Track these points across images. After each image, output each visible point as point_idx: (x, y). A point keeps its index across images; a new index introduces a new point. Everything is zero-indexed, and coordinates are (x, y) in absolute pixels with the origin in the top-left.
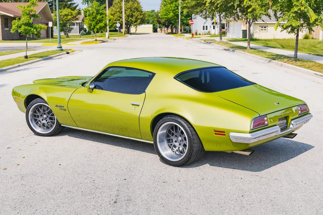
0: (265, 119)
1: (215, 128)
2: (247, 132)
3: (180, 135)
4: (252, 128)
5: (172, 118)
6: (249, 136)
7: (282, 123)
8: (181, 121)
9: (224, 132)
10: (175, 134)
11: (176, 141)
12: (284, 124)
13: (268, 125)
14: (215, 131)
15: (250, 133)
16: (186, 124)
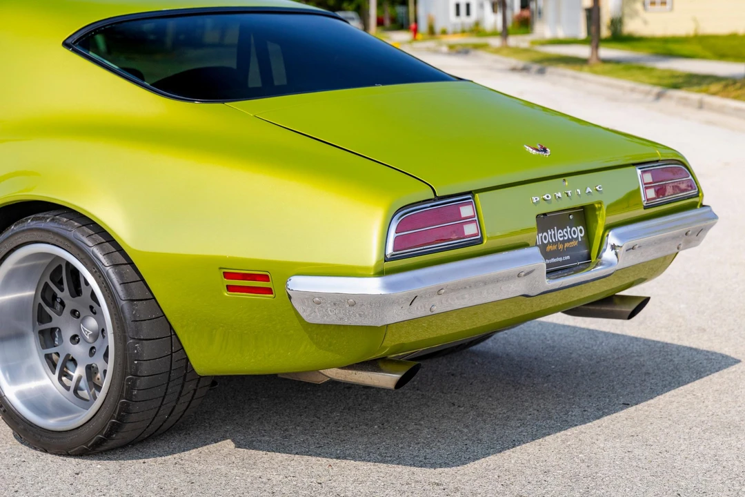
0: (466, 211)
1: (224, 259)
2: (367, 268)
3: (91, 308)
4: (390, 250)
5: (42, 225)
6: (373, 286)
7: (563, 242)
8: (80, 235)
9: (265, 278)
10: (71, 303)
11: (75, 339)
12: (574, 243)
13: (480, 241)
14: (227, 275)
15: (380, 273)
16: (102, 250)
